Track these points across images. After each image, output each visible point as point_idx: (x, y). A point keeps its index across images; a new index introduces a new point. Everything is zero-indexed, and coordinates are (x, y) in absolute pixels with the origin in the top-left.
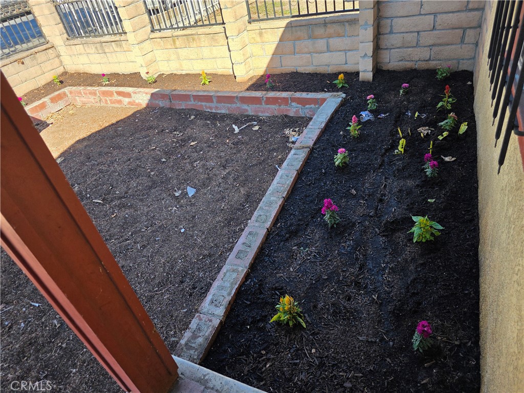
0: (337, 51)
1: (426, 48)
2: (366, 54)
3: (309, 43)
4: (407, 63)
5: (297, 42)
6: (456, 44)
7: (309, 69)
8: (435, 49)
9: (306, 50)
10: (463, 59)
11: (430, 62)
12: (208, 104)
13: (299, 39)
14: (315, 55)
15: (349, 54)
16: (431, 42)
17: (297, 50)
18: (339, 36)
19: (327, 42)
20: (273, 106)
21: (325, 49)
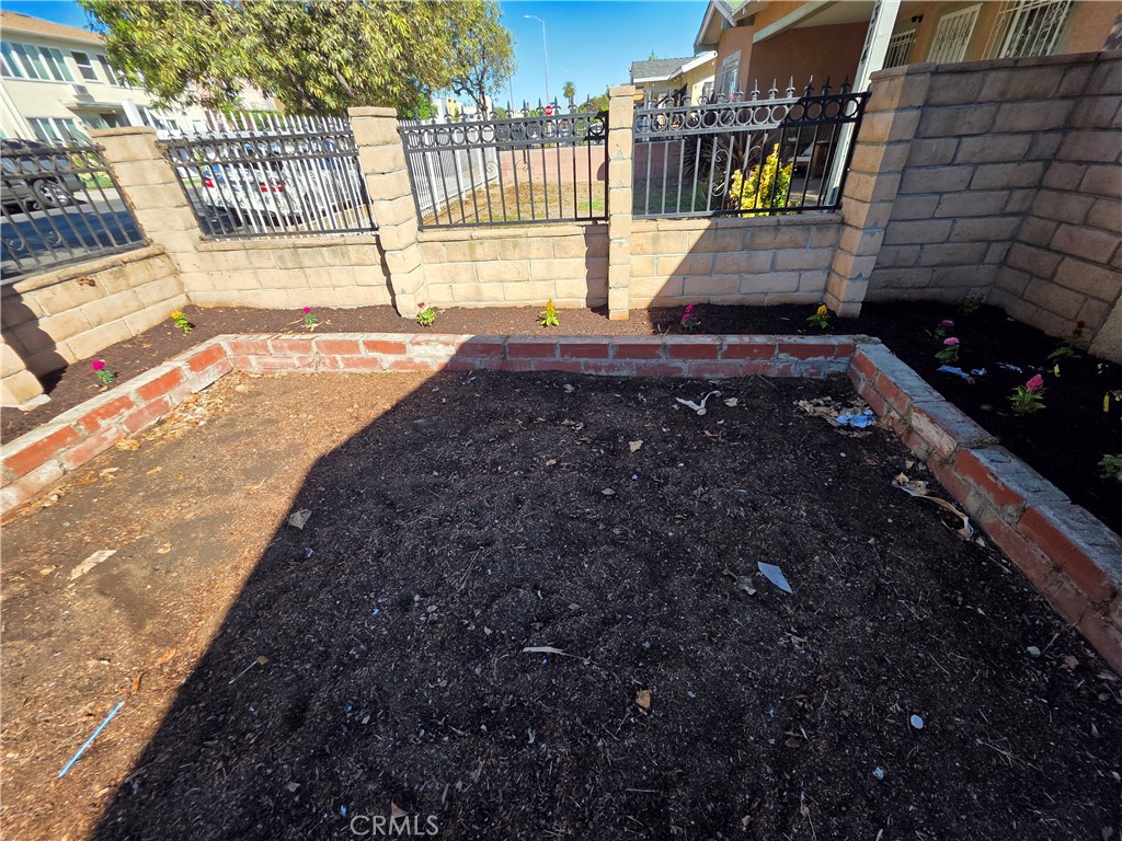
0: (786, 270)
1: (926, 270)
2: (860, 275)
3: (741, 257)
4: (893, 290)
5: (721, 255)
6: (970, 264)
7: (733, 298)
8: (939, 270)
9: (734, 268)
10: (974, 287)
11: (928, 290)
12: (592, 361)
13: (724, 250)
14: (746, 276)
15: (805, 275)
16: (937, 260)
17: (717, 268)
18: (796, 246)
19: (775, 256)
20: (739, 361)
21: (768, 266)
